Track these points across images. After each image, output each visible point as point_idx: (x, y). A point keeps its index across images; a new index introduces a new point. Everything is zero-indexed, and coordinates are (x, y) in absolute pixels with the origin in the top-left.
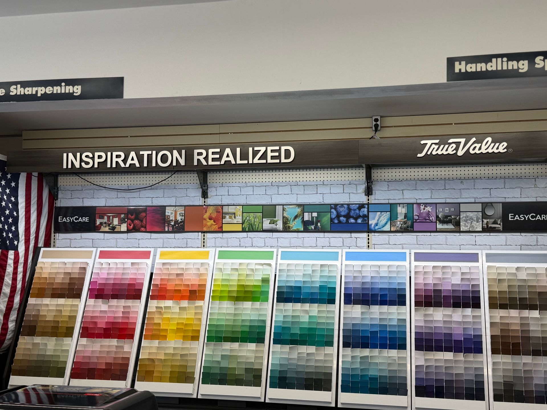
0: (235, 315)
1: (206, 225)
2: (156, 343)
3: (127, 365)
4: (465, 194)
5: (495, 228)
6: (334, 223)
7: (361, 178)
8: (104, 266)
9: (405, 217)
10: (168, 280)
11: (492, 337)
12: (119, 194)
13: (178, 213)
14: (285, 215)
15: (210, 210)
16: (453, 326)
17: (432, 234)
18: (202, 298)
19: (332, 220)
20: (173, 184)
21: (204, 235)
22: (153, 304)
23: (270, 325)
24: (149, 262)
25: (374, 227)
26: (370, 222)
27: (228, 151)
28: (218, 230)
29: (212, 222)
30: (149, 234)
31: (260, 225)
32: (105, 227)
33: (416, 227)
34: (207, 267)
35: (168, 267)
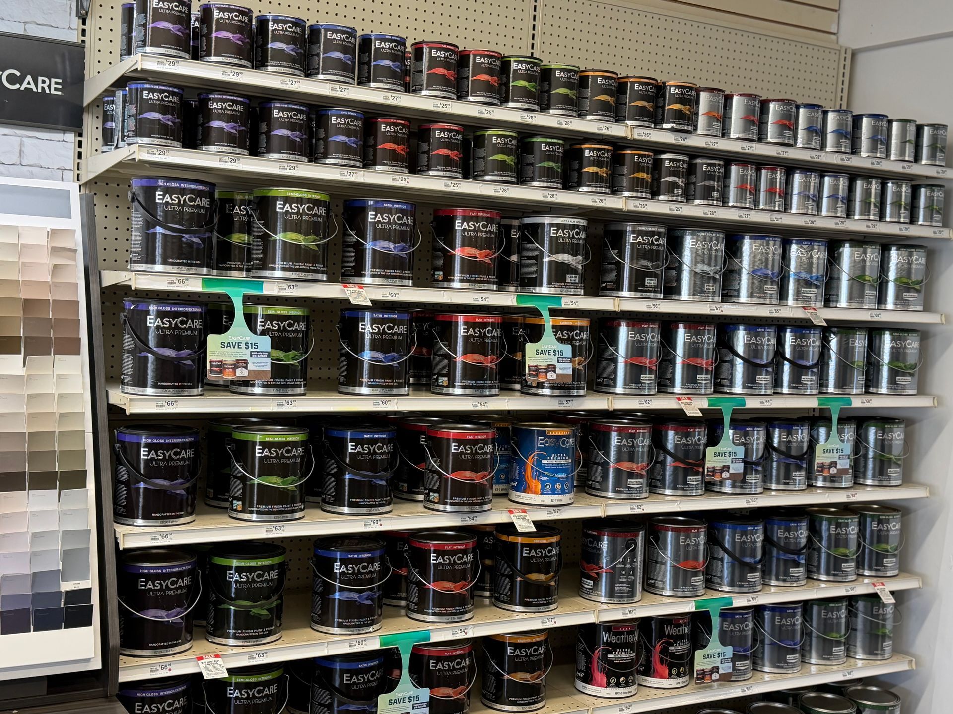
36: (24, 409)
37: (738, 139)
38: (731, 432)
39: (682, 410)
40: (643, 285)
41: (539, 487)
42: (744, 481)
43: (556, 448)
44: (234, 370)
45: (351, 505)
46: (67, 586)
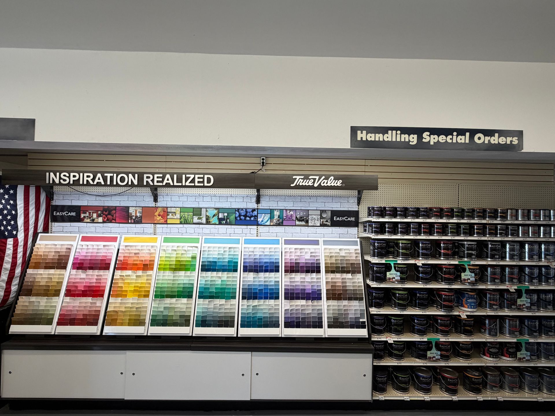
0: (173, 280)
1: (156, 219)
2: (119, 300)
3: (98, 316)
4: (311, 205)
5: (327, 224)
6: (237, 220)
7: (254, 193)
8: (84, 247)
9: (279, 217)
10: (129, 257)
11: (327, 290)
12: (97, 197)
13: (138, 211)
14: (207, 214)
15: (159, 210)
16: (306, 284)
17: (293, 227)
18: (152, 269)
19: (236, 218)
20: (134, 192)
21: (155, 226)
22: (118, 273)
23: (196, 286)
24: (116, 244)
25: (261, 223)
26: (259, 220)
27: (168, 176)
28: (164, 223)
29: (160, 217)
30: (118, 224)
31: (192, 220)
32: (87, 219)
33: (285, 223)
34: (156, 248)
35: (129, 248)
36: (352, 285)
37: (521, 220)
38: (525, 294)
39: (508, 289)
40: (494, 257)
41: (467, 306)
42: (531, 308)
43: (471, 297)
44: (392, 279)
45: (418, 308)
46: (361, 320)
